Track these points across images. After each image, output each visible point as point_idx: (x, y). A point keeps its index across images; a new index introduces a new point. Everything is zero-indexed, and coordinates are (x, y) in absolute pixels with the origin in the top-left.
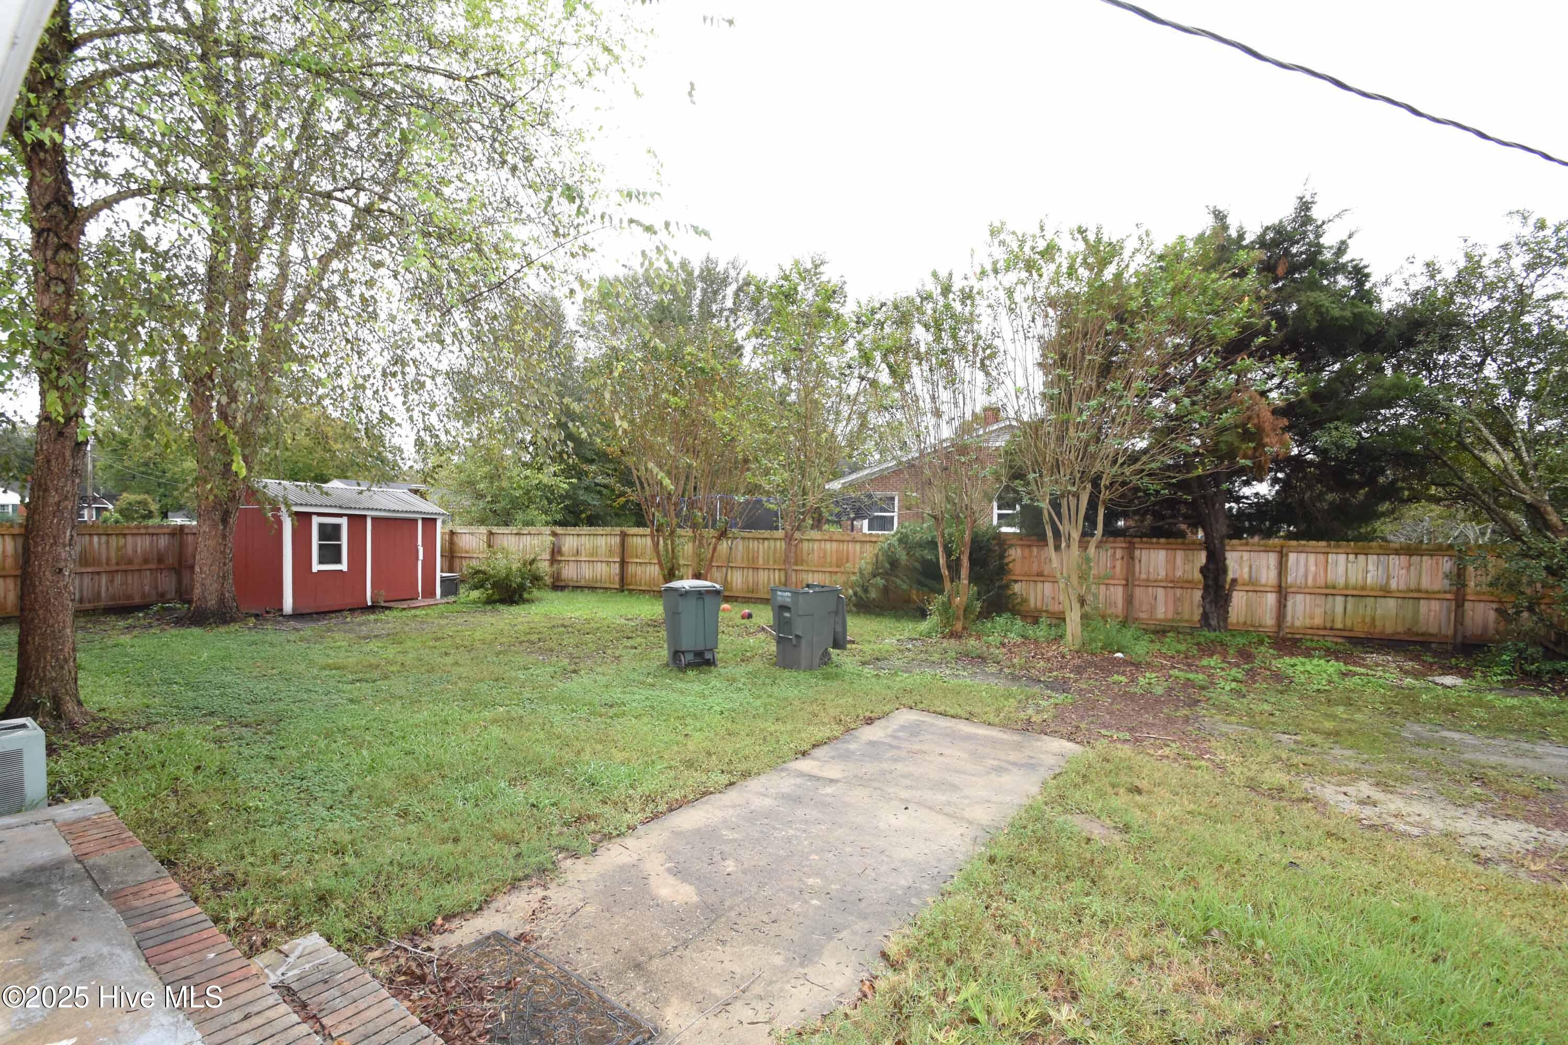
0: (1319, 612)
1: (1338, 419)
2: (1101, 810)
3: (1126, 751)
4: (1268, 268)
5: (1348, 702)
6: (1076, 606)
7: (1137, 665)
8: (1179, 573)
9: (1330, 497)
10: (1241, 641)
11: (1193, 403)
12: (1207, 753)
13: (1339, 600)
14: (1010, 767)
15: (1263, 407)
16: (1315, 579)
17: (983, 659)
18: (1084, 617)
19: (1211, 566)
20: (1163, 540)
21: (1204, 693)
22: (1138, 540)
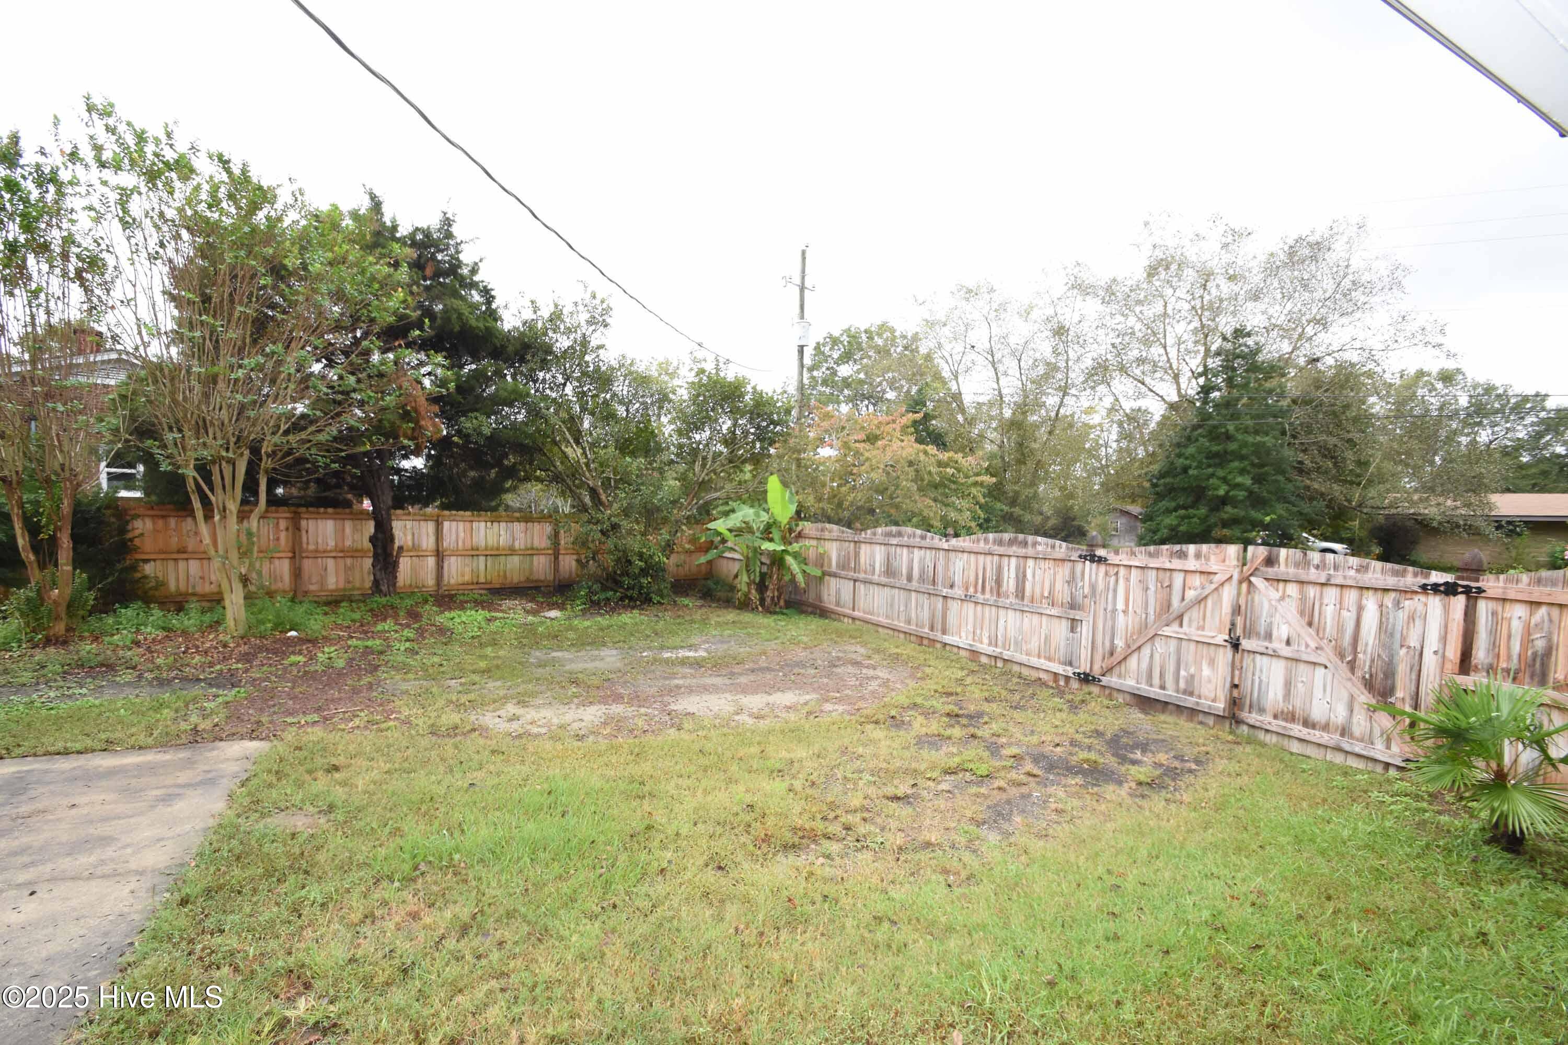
0: (468, 570)
1: (476, 410)
2: (303, 801)
3: (316, 733)
4: (418, 265)
5: (494, 643)
6: (238, 587)
7: (313, 641)
8: (348, 543)
9: (472, 474)
10: (409, 602)
11: (359, 381)
12: (393, 713)
13: (482, 559)
14: (180, 791)
15: (417, 392)
16: (464, 542)
17: (109, 667)
18: (249, 597)
19: (380, 536)
20: (330, 510)
21: (382, 657)
22: (304, 509)
